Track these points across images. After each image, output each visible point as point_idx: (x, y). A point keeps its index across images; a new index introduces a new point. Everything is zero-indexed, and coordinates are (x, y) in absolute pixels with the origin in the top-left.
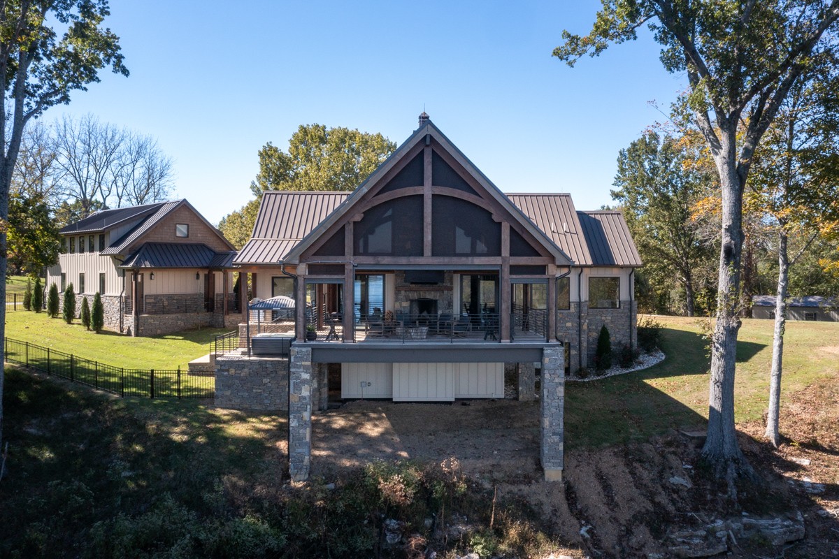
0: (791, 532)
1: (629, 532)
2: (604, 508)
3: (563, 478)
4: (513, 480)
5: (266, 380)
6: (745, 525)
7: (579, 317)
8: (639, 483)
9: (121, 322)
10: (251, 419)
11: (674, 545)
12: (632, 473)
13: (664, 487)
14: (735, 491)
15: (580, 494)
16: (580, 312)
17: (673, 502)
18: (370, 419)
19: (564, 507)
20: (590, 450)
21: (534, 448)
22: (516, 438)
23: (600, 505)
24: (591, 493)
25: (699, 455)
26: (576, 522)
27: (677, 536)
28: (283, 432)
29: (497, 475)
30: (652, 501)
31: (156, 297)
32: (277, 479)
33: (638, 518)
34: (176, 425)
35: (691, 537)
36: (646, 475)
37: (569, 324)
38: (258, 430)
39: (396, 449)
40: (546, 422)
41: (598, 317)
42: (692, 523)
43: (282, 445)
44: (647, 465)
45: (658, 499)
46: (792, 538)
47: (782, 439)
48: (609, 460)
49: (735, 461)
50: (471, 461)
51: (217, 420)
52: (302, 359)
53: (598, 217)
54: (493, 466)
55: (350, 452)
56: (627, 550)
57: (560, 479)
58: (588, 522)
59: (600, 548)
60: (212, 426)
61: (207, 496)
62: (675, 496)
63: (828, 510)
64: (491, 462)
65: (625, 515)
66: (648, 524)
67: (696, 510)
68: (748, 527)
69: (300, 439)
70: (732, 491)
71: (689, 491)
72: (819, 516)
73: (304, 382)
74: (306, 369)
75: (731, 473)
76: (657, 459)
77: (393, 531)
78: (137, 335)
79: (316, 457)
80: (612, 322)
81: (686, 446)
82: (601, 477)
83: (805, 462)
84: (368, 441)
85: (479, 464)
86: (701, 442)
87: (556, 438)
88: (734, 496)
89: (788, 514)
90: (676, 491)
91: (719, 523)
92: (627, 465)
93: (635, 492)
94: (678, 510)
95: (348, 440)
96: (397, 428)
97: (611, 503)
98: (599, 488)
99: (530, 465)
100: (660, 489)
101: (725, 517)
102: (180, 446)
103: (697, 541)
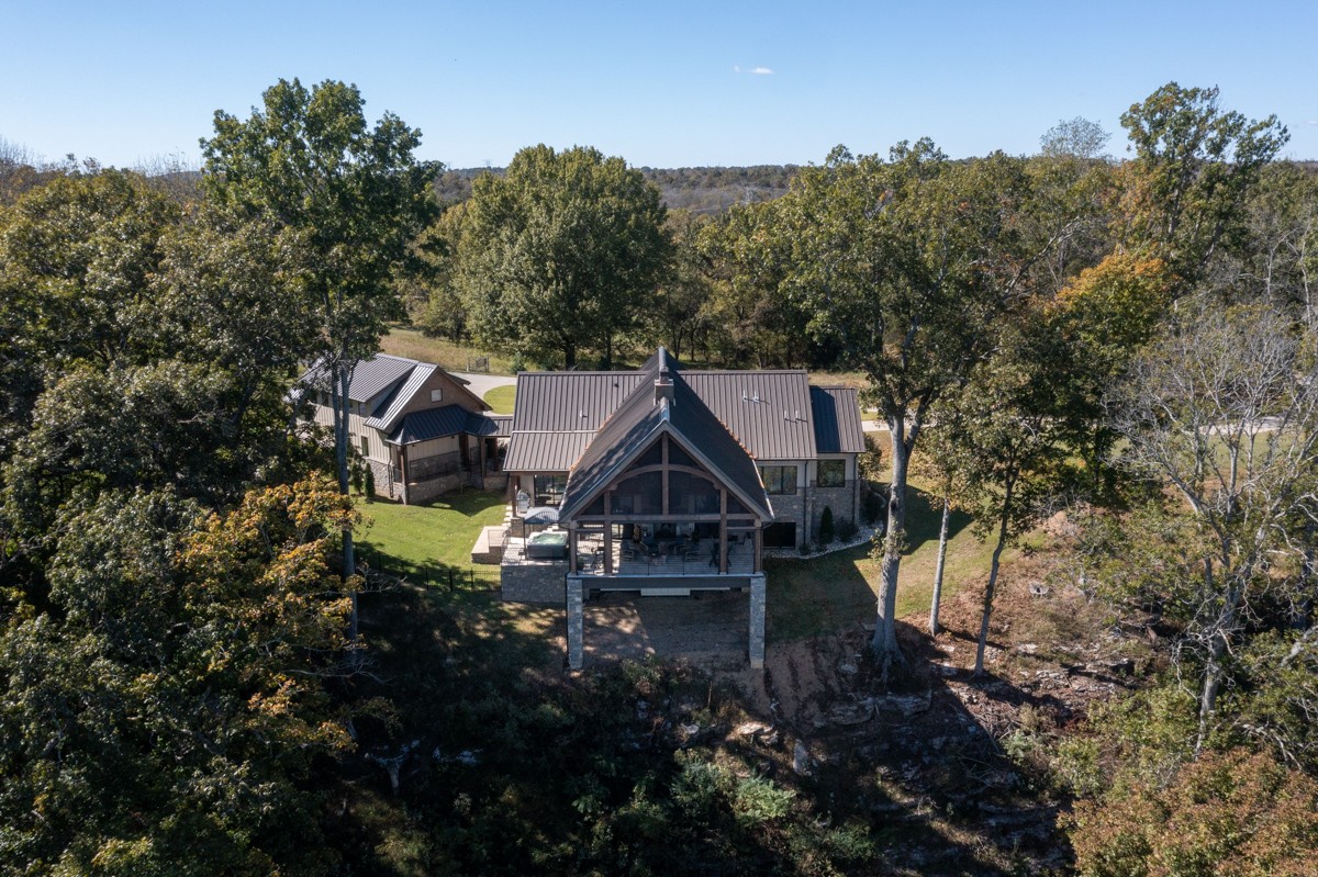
0: (918, 706)
1: (804, 707)
2: (789, 689)
3: (764, 665)
4: (728, 668)
5: (541, 580)
6: (888, 701)
7: (805, 501)
8: (818, 671)
9: (391, 488)
10: (533, 615)
11: (834, 716)
12: (815, 662)
13: (837, 673)
14: (886, 676)
15: (774, 678)
16: (805, 496)
17: (840, 684)
18: (626, 617)
19: (762, 689)
20: (788, 642)
21: (744, 641)
22: (734, 631)
23: (788, 688)
24: (782, 677)
25: (869, 645)
26: (768, 699)
27: (837, 709)
28: (560, 626)
29: (717, 665)
30: (826, 685)
31: (419, 461)
32: (560, 667)
33: (812, 697)
34: (478, 622)
35: (847, 711)
36: (824, 662)
37: (795, 507)
38: (540, 626)
39: (644, 645)
40: (752, 630)
41: (824, 495)
42: (849, 700)
43: (561, 641)
44: (828, 655)
45: (830, 682)
46: (920, 709)
47: (940, 629)
48: (800, 652)
49: (892, 653)
50: (699, 652)
51: (506, 616)
52: (575, 588)
53: (833, 393)
54: (714, 657)
55: (609, 647)
56: (801, 720)
57: (762, 666)
58: (777, 699)
59: (782, 718)
60: (503, 622)
61: (517, 686)
62: (843, 679)
63: (953, 689)
64: (713, 653)
65: (803, 694)
66: (819, 701)
67: (854, 690)
68: (889, 703)
69: (576, 642)
70: (885, 676)
71: (854, 675)
72: (945, 693)
73: (578, 603)
74: (578, 594)
75: (888, 662)
76: (837, 650)
77: (643, 710)
78: (408, 503)
79: (586, 651)
80: (837, 499)
81: (862, 637)
82: (792, 666)
83: (951, 649)
84: (624, 637)
85: (704, 655)
86: (872, 635)
87: (759, 640)
88: (885, 680)
89: (921, 694)
90: (845, 675)
91: (870, 699)
92: (813, 655)
93: (813, 677)
94: (842, 691)
95: (609, 637)
96: (647, 624)
97: (796, 685)
98: (789, 674)
99: (741, 654)
100: (833, 674)
101: (874, 695)
102: (485, 641)
103: (849, 713)
